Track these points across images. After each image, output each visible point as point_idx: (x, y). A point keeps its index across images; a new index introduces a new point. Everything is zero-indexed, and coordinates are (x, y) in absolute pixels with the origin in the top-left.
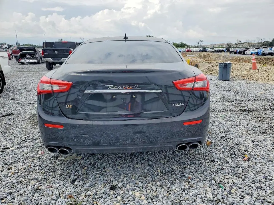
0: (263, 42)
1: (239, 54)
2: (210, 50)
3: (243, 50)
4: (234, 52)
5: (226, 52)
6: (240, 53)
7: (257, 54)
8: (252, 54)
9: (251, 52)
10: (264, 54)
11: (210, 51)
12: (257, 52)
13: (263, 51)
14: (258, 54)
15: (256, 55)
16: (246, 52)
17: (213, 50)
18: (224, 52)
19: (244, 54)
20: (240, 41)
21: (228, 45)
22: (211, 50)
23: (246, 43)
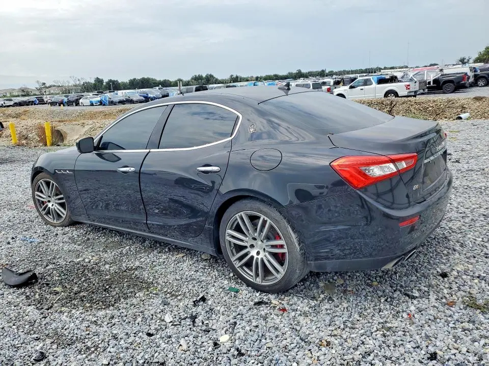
0: (82, 83)
1: (68, 106)
2: (4, 103)
3: (74, 99)
4: (57, 103)
5: (38, 104)
6: (69, 103)
7: (101, 103)
8: (92, 105)
9: (90, 102)
10: (112, 103)
11: (4, 105)
12: (101, 101)
13: (110, 99)
14: (103, 103)
15: (99, 105)
16: (81, 101)
17: (12, 103)
18: (35, 104)
19: (77, 104)
20: (44, 84)
21: (23, 91)
22: (6, 102)
23: (54, 86)
